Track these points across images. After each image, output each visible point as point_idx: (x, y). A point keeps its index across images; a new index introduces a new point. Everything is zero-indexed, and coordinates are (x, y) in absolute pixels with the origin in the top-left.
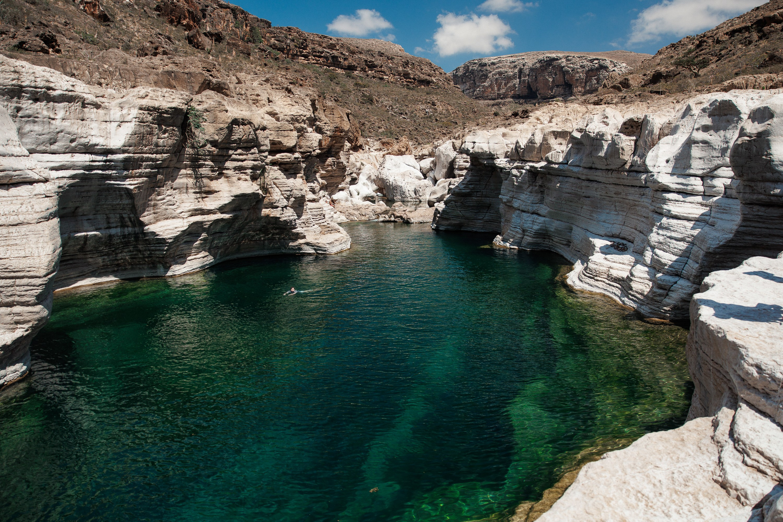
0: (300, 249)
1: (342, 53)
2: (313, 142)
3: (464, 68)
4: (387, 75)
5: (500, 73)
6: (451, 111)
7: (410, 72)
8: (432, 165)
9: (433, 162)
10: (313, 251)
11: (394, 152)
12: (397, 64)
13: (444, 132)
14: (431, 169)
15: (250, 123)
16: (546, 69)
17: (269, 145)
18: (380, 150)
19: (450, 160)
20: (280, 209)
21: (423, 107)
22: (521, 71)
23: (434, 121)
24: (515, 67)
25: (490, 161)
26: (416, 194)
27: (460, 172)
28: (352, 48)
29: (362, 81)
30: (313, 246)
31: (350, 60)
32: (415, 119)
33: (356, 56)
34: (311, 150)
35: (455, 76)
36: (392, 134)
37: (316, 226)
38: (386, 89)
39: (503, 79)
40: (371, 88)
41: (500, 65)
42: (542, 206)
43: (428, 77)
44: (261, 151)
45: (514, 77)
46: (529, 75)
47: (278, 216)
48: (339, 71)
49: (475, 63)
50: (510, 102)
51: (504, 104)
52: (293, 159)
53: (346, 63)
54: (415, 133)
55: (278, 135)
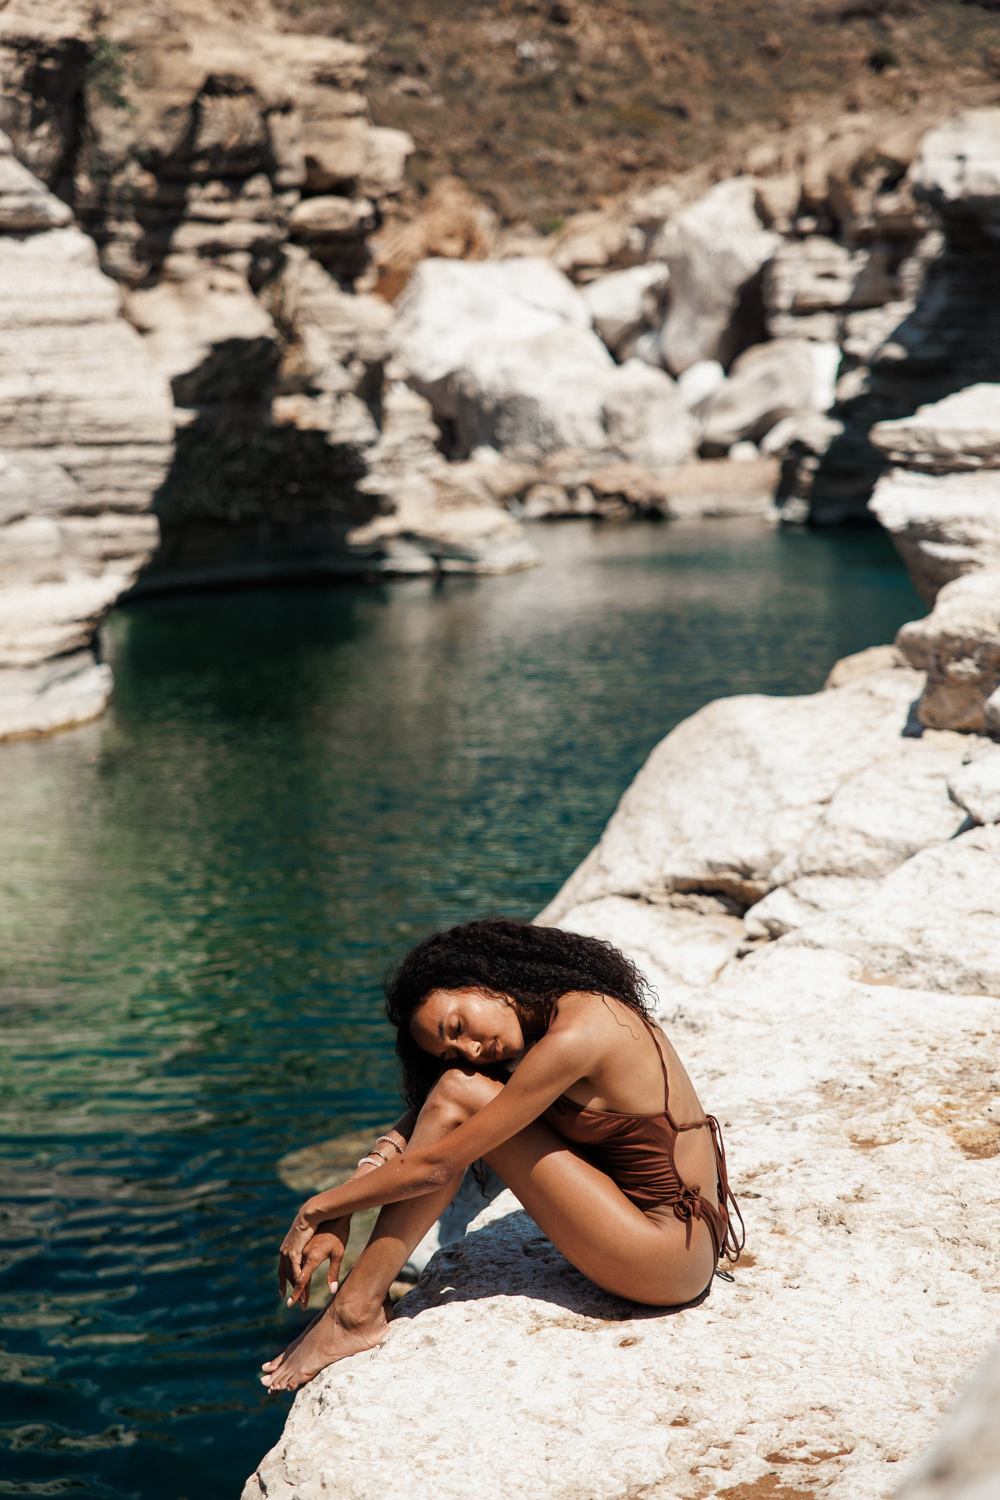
0: (382, 556)
8: (650, 305)
9: (653, 287)
10: (428, 564)
13: (629, 156)
15: (249, 90)
17: (302, 168)
19: (738, 276)
20: (328, 399)
21: (506, 31)
23: (566, 103)
26: (608, 432)
30: (424, 544)
32: (469, 94)
44: (279, 190)
47: (323, 425)
52: (351, 221)
54: (482, 165)
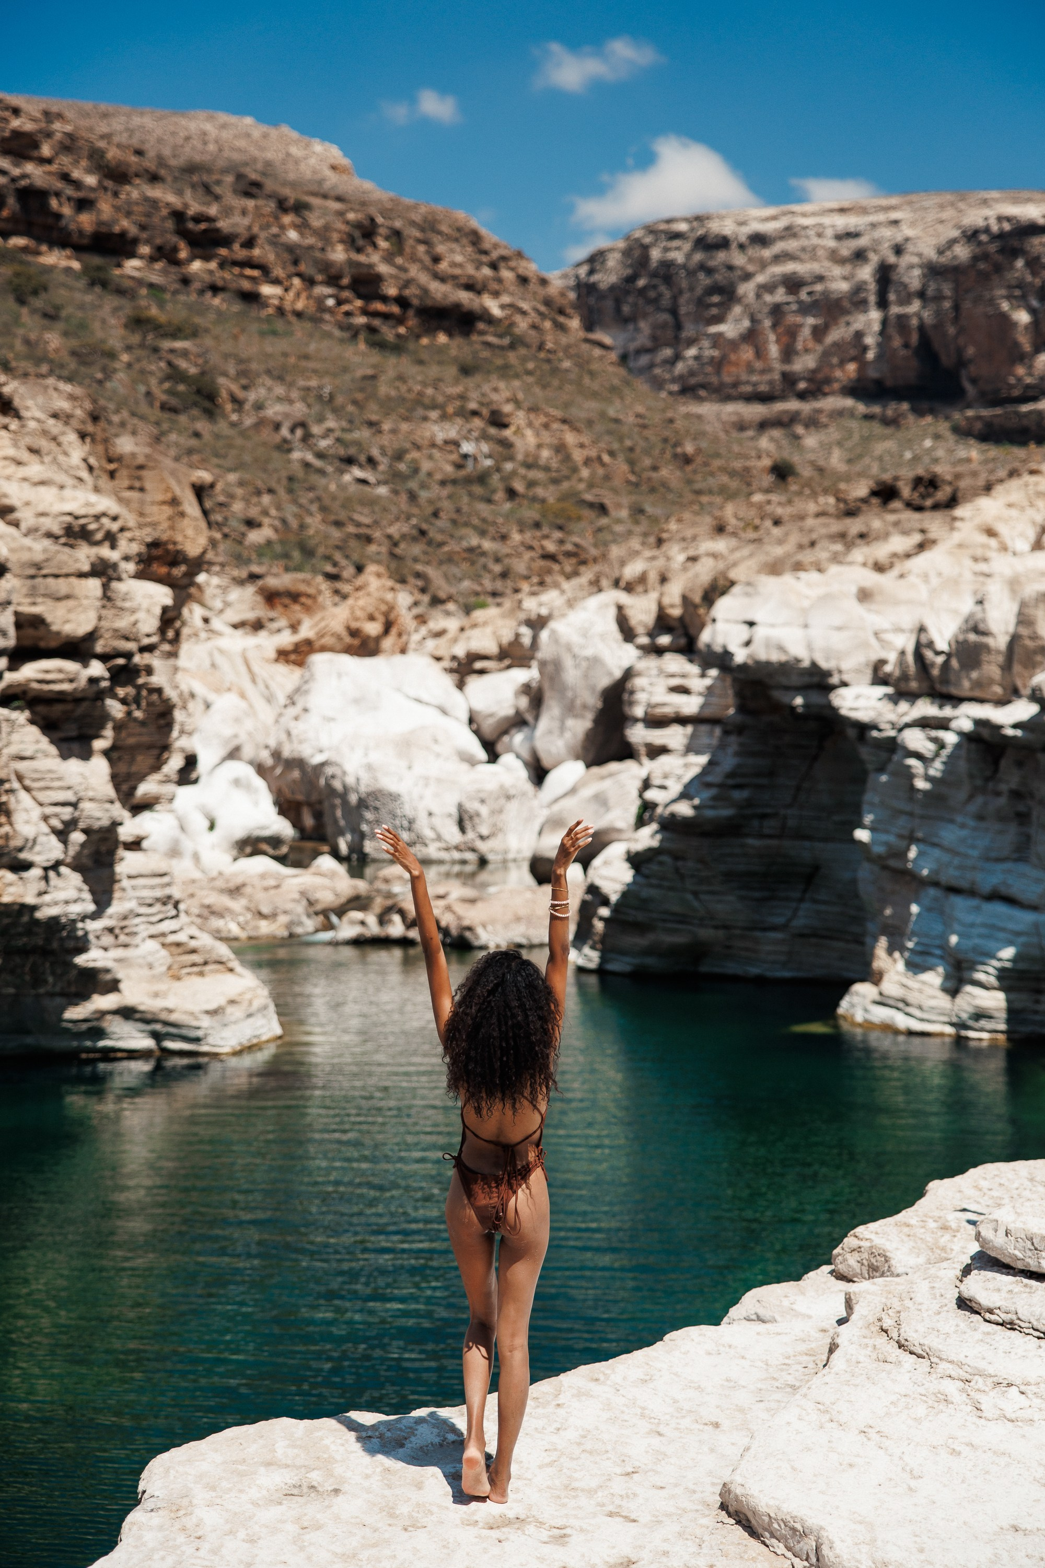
0: (100, 1033)
1: (65, 177)
2: (141, 615)
3: (627, 253)
4: (276, 282)
5: (793, 284)
6: (578, 456)
7: (383, 269)
8: (524, 702)
9: (526, 689)
10: (148, 1043)
11: (328, 640)
12: (324, 233)
13: (551, 547)
14: (518, 722)
16: (998, 269)
17: (12, 631)
18: (257, 626)
19: (604, 682)
20: (36, 872)
21: (451, 431)
22: (885, 274)
23: (500, 495)
24: (860, 256)
25: (816, 698)
26: (462, 829)
27: (658, 737)
28: (113, 154)
29: (161, 305)
30: (147, 1022)
31: (105, 208)
32: (413, 485)
33: (133, 192)
34: (131, 646)
35: (585, 289)
36: (308, 552)
37: (153, 945)
38: (274, 346)
39: (805, 309)
40: (208, 341)
41: (791, 245)
42: (1022, 868)
43: (464, 297)
45: (856, 300)
46: (921, 294)
47: (30, 900)
48: (53, 258)
49: (677, 236)
50: (839, 414)
51: (812, 423)
52: (82, 682)
53: (86, 221)
54: (417, 549)
55: (33, 593)
